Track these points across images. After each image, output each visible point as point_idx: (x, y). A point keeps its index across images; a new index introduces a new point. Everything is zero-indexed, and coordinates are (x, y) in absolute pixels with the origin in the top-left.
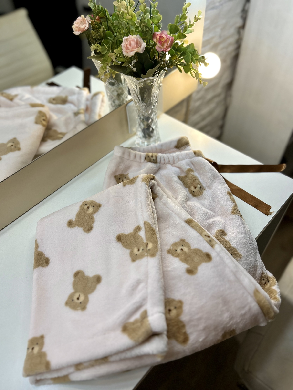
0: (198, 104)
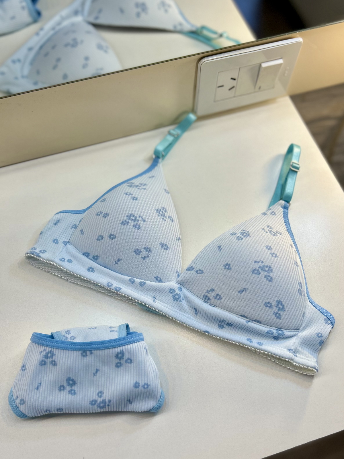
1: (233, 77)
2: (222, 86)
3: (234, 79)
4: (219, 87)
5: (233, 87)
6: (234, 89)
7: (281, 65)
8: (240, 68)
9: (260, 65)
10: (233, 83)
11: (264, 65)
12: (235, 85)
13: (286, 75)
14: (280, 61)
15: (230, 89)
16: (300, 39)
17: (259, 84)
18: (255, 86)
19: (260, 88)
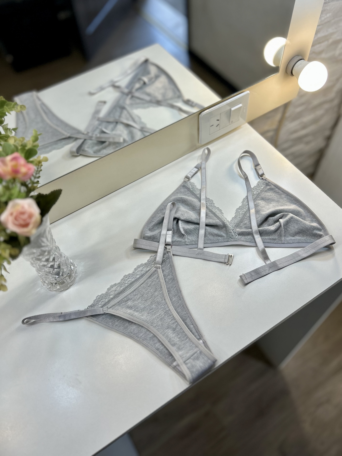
0: (299, 110)
1: (218, 119)
2: (213, 125)
3: (218, 120)
4: (211, 126)
5: (218, 125)
6: (219, 125)
7: (241, 107)
8: (220, 114)
9: (230, 110)
10: (218, 122)
11: (233, 109)
12: (219, 123)
13: (244, 112)
14: (241, 105)
15: (217, 126)
16: (248, 92)
17: (231, 120)
18: (229, 121)
19: (232, 122)
